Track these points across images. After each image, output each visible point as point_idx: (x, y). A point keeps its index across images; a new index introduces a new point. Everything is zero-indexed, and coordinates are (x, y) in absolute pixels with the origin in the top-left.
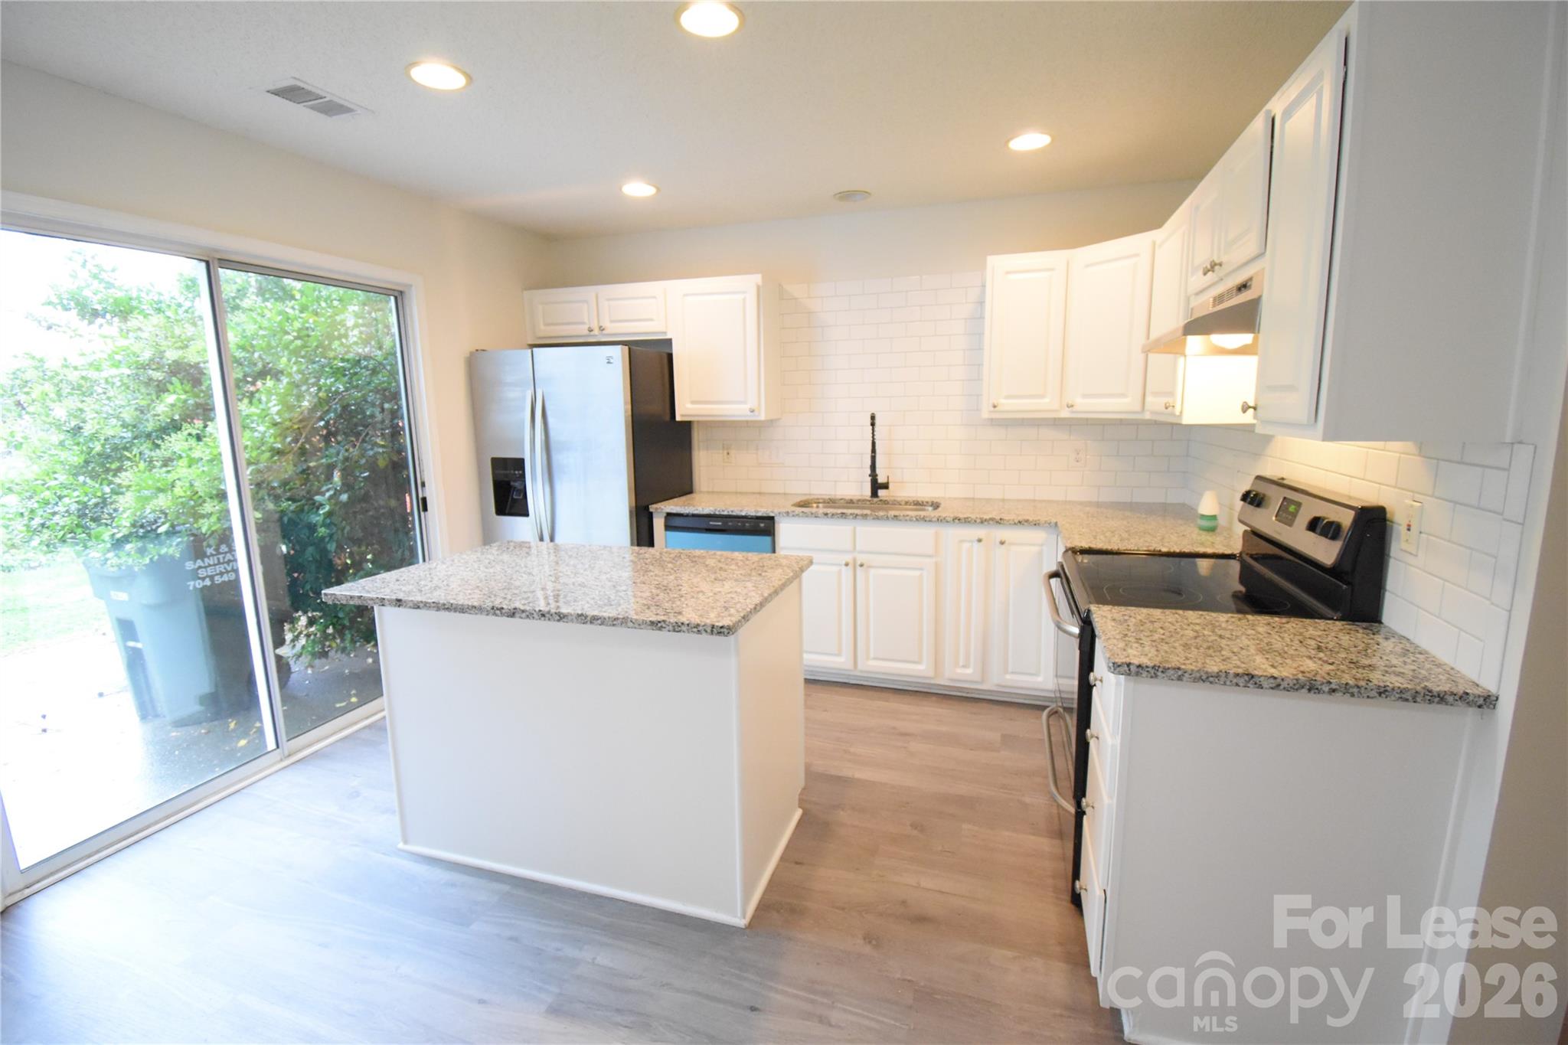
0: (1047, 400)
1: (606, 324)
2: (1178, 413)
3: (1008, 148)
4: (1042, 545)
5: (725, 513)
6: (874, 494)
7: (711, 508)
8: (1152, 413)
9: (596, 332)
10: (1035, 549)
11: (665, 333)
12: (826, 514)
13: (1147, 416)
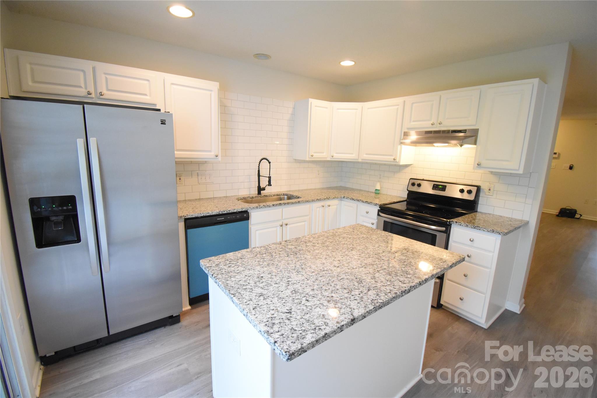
0: (324, 154)
1: (105, 92)
2: (398, 161)
3: (340, 64)
4: (337, 205)
5: (226, 212)
6: (259, 193)
7: (217, 211)
8: (362, 159)
9: (93, 95)
10: (335, 207)
11: (155, 105)
12: (273, 205)
13: (360, 160)
